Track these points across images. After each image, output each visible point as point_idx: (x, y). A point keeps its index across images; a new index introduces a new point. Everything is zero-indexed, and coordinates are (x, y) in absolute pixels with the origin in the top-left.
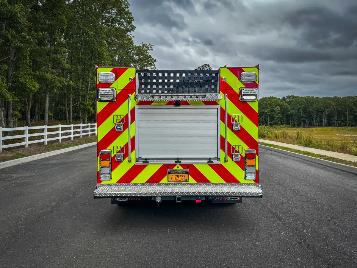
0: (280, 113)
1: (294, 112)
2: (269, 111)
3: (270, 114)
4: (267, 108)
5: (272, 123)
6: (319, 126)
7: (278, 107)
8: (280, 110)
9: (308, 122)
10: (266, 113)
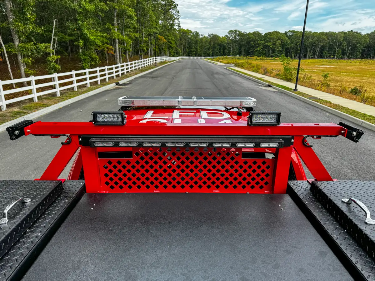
0: (280, 46)
1: (293, 45)
2: (271, 44)
3: (272, 47)
4: (271, 42)
5: (273, 55)
6: (312, 58)
7: (279, 41)
8: (281, 44)
9: (303, 54)
10: (269, 46)
